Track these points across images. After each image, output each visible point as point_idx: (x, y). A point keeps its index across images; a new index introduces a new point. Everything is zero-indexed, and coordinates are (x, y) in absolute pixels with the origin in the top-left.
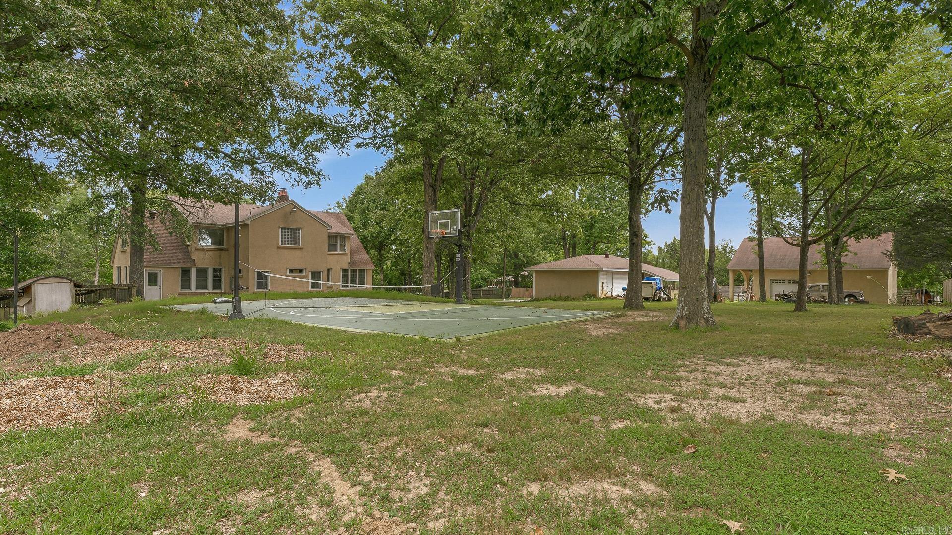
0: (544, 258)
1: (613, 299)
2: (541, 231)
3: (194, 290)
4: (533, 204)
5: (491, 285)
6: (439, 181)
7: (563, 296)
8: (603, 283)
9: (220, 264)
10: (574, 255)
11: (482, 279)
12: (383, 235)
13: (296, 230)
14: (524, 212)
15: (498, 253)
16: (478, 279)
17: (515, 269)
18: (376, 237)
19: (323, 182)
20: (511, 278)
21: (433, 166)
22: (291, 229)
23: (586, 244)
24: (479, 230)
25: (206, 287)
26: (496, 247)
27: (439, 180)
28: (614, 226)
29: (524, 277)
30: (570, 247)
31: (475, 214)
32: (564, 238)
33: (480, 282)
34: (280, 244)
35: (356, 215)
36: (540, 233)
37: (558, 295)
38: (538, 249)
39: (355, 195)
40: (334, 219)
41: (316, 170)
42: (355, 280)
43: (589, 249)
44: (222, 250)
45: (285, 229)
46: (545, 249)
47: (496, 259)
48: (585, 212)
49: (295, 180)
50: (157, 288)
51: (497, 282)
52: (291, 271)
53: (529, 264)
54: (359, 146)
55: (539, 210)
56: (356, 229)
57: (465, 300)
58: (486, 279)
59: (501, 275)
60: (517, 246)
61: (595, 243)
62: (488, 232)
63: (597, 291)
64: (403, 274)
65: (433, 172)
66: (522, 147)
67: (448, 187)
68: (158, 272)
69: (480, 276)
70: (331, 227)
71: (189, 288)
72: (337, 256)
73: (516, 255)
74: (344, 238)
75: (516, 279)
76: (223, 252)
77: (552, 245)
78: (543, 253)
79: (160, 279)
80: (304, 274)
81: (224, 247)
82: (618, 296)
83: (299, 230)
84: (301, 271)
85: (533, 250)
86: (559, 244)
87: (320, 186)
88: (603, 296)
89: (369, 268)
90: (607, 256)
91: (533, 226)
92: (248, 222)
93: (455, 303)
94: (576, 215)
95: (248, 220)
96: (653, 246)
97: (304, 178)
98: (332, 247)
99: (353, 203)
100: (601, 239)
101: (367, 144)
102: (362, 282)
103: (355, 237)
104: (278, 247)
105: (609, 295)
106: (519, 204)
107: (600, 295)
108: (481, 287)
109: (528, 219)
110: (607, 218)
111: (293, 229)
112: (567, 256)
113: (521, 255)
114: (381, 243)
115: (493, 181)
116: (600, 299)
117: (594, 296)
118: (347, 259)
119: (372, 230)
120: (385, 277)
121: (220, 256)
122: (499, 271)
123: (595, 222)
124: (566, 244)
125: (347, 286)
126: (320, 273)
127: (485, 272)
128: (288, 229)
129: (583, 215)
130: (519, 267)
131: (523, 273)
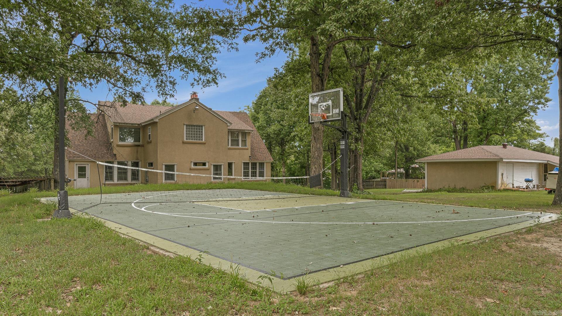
0: (434, 152)
1: (515, 191)
2: (432, 125)
3: (116, 181)
4: (425, 96)
5: (383, 176)
6: (327, 71)
7: (458, 187)
8: (502, 174)
9: (137, 159)
10: (465, 146)
11: (375, 171)
12: (283, 132)
13: (199, 126)
14: (416, 104)
15: (389, 147)
16: (371, 171)
17: (407, 162)
18: (278, 135)
19: (219, 80)
20: (402, 170)
21: (320, 54)
22: (194, 126)
23: (479, 136)
24: (370, 123)
25: (126, 179)
26: (388, 140)
27: (326, 68)
28: (509, 117)
29: (414, 169)
30: (460, 140)
31: (366, 107)
32: (455, 132)
33: (374, 174)
34: (185, 140)
35: (261, 116)
36: (430, 127)
37: (452, 186)
38: (429, 143)
39: (260, 97)
40: (238, 117)
41: (212, 69)
42: (256, 172)
43: (481, 141)
44: (138, 146)
45: (189, 126)
46: (436, 142)
47: (387, 152)
48: (482, 100)
49: (195, 80)
50: (86, 179)
51: (389, 173)
52: (195, 164)
53: (419, 156)
54: (246, 39)
55: (431, 103)
56: (258, 128)
57: (351, 194)
58: (379, 171)
59: (393, 167)
60: (408, 140)
61: (488, 136)
62: (380, 125)
63: (496, 182)
64: (302, 167)
65: (320, 61)
66: (417, 13)
67: (337, 77)
68: (87, 166)
69: (373, 168)
70: (231, 124)
71: (112, 179)
72: (238, 151)
73: (407, 149)
74: (245, 134)
75: (407, 171)
76: (139, 148)
77: (443, 138)
78: (433, 146)
79: (88, 172)
80: (207, 167)
81: (141, 143)
82: (519, 187)
83: (202, 126)
84: (204, 164)
85: (423, 143)
86: (450, 137)
87: (217, 84)
88: (503, 187)
89: (268, 161)
90: (505, 146)
91: (425, 118)
92: (157, 120)
93: (340, 196)
94: (473, 104)
95: (157, 117)
96: (546, 139)
97: (203, 77)
98: (235, 142)
99: (258, 106)
100: (494, 130)
101: (254, 36)
102: (262, 174)
103: (256, 133)
104: (184, 143)
105: (511, 186)
106: (410, 96)
107: (499, 186)
108: (374, 178)
109: (420, 112)
110: (502, 110)
111: (197, 126)
112: (458, 147)
113: (411, 149)
114: (283, 139)
115: (383, 74)
116: (500, 190)
117: (493, 187)
118: (248, 153)
119: (274, 128)
120: (290, 169)
121: (137, 152)
122: (391, 163)
123: (488, 114)
124: (457, 137)
125: (220, 178)
126: (221, 166)
127: (378, 165)
128: (192, 126)
129: (480, 104)
130: (410, 160)
131: (413, 166)
